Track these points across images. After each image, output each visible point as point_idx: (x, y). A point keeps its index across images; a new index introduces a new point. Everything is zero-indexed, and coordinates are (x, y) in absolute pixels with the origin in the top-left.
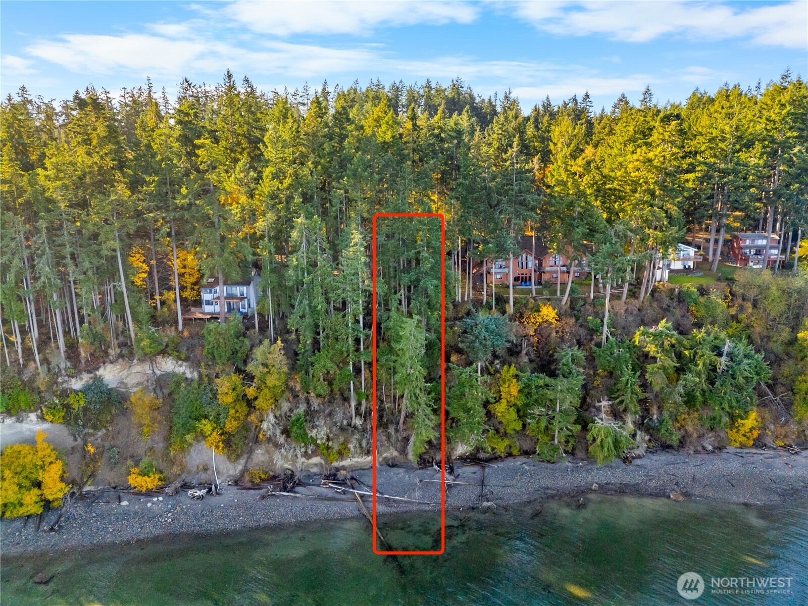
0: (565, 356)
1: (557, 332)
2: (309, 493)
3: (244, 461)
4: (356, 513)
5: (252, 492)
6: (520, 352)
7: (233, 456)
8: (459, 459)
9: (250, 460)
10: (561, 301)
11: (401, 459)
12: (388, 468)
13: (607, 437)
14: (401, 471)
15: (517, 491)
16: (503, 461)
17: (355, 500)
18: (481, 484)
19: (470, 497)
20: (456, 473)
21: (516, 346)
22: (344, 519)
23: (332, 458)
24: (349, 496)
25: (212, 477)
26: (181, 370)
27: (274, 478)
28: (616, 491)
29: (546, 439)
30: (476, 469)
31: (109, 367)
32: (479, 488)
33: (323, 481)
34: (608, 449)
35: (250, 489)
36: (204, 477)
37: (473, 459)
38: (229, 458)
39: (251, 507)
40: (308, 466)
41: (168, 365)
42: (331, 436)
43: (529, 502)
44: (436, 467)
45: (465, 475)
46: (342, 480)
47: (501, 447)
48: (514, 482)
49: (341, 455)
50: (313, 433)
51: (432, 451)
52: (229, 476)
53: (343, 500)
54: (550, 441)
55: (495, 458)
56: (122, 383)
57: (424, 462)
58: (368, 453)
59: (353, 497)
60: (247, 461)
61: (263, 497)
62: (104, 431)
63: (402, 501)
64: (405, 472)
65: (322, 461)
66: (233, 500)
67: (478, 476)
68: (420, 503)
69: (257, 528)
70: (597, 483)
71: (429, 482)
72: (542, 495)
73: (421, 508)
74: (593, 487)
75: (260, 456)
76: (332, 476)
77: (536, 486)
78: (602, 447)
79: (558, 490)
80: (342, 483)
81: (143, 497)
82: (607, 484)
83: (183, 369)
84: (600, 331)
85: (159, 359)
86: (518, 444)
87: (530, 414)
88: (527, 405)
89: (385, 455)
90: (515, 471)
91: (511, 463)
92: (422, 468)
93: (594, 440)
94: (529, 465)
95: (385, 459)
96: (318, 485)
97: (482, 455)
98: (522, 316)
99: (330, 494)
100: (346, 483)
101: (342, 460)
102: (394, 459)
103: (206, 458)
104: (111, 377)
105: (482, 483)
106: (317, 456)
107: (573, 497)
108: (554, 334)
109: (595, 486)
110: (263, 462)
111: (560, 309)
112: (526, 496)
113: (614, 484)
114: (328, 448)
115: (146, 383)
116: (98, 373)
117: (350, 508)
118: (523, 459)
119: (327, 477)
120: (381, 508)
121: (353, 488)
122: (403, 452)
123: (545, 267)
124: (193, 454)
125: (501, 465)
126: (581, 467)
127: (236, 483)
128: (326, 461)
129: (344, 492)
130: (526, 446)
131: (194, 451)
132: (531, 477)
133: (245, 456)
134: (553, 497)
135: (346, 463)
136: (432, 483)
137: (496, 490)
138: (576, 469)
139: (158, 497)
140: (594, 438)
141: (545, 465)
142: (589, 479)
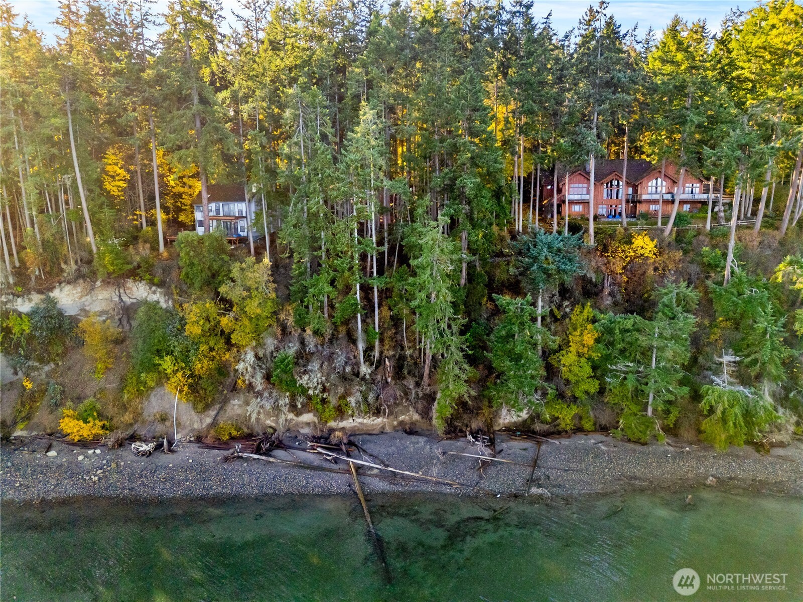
0: (666, 294)
1: (656, 269)
2: (289, 458)
3: (215, 413)
4: (345, 488)
5: (216, 452)
6: (602, 291)
7: (200, 406)
8: (504, 431)
9: (222, 412)
10: (662, 231)
11: (423, 425)
12: (405, 435)
13: (732, 406)
14: (422, 440)
15: (586, 478)
16: (569, 437)
17: (349, 471)
18: (532, 463)
19: (514, 480)
20: (498, 448)
21: (596, 286)
22: (326, 495)
23: (327, 414)
24: (342, 466)
25: (170, 430)
26: (155, 297)
27: (249, 437)
28: (744, 489)
29: (634, 408)
30: (528, 444)
31: (67, 288)
32: (529, 470)
33: (310, 444)
34: (734, 424)
35: (214, 448)
36: (160, 428)
37: (524, 431)
38: (195, 408)
39: (208, 470)
40: (297, 424)
41: (139, 291)
42: (327, 385)
43: (604, 495)
44: (470, 438)
45: (510, 452)
46: (336, 445)
47: (566, 415)
48: (583, 466)
49: (340, 412)
50: (304, 380)
51: (465, 416)
52: (193, 430)
53: (331, 471)
54: (640, 411)
55: (558, 433)
56: (83, 310)
57: (453, 431)
58: (378, 412)
59: (346, 467)
60: (218, 413)
61: (226, 459)
62: (52, 365)
63: (413, 478)
64: (426, 442)
65: (316, 420)
66: (188, 460)
67: (530, 454)
68: (439, 483)
69: (202, 498)
70: (712, 476)
71: (457, 456)
72: (626, 487)
73: (439, 489)
74: (709, 482)
75: (236, 407)
76: (323, 439)
77: (617, 474)
78: (724, 421)
79: (651, 482)
80: (336, 448)
81: (78, 448)
82: (731, 479)
83: (157, 296)
84: (721, 265)
85: (130, 283)
86: (592, 414)
87: (611, 371)
88: (607, 358)
89: (401, 418)
90: (586, 450)
91: (580, 440)
92: (450, 439)
93: (712, 411)
94: (608, 445)
95: (401, 423)
96: (304, 450)
97: (538, 427)
98: (605, 249)
99: (316, 460)
100: (341, 450)
101: (342, 419)
102: (413, 423)
103: (167, 406)
104: (70, 302)
105: (535, 464)
106: (309, 412)
107: (675, 493)
108: (651, 272)
109: (710, 480)
110: (239, 415)
111: (661, 241)
112: (600, 486)
113: (744, 480)
114: (324, 401)
115: (111, 311)
116: (51, 295)
117: (337, 482)
118: (600, 437)
119: (316, 439)
120: (380, 485)
121: (349, 456)
122: (426, 414)
123: (641, 195)
124: (153, 399)
125: (565, 442)
126: (688, 452)
127: (199, 440)
128: (320, 419)
129: (336, 461)
130: (604, 420)
131: (155, 396)
132: (610, 460)
133: (217, 406)
134: (642, 490)
135: (348, 423)
136: (461, 458)
137: (553, 474)
138: (681, 455)
139: (95, 449)
140: (711, 407)
141: (631, 446)
142: (702, 470)
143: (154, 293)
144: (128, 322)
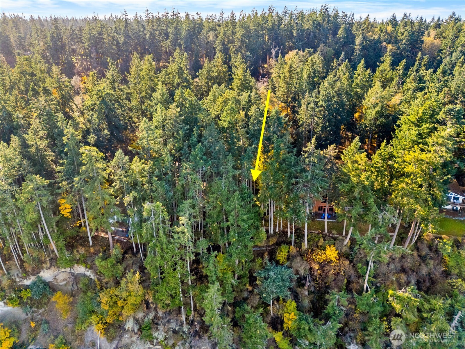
1: (335, 270)
7: (110, 339)
10: (343, 241)
21: (303, 278)
31: (47, 271)
41: (81, 269)
42: (167, 336)
50: (156, 335)
56: (55, 279)
60: (119, 342)
62: (43, 309)
75: (127, 339)
83: (89, 273)
85: (76, 266)
104: (49, 276)
106: (159, 345)
111: (341, 250)
115: (68, 279)
116: (40, 275)
133: (118, 339)
143: (88, 271)
144: (76, 285)
